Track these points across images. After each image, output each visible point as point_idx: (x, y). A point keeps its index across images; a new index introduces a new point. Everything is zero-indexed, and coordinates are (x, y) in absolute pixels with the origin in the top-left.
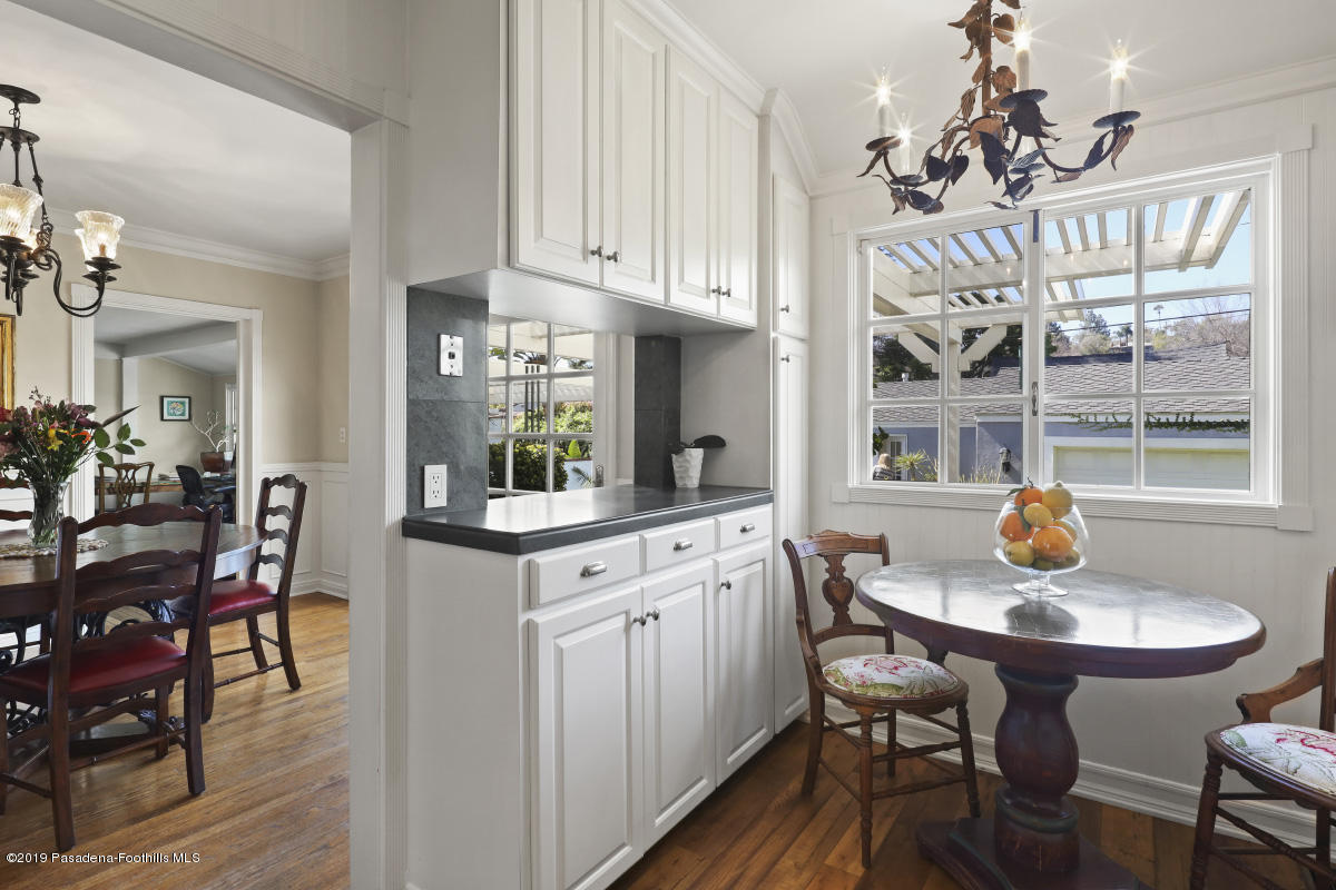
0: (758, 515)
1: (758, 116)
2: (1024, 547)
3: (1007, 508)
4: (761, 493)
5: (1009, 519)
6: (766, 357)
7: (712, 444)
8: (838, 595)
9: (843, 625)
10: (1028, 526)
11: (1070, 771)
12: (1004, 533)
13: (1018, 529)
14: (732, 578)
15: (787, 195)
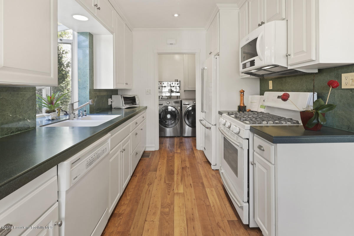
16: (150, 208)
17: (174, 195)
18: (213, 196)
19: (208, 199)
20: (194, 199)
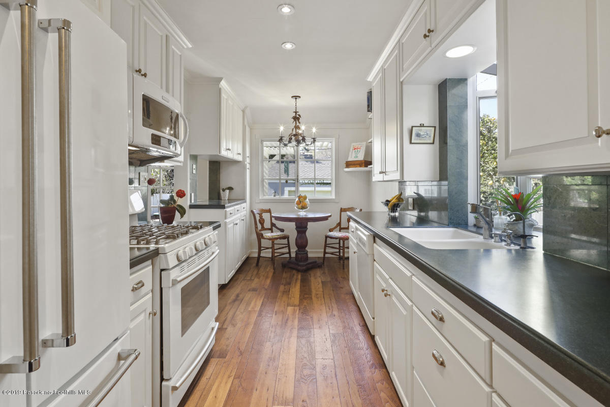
0: (244, 205)
1: (242, 111)
2: (300, 206)
3: (297, 199)
4: (243, 200)
5: (297, 201)
6: (244, 167)
7: (230, 189)
8: (262, 222)
9: (263, 228)
10: (300, 202)
11: (306, 246)
12: (297, 204)
13: (299, 203)
14: (236, 222)
15: (248, 129)
16: (334, 376)
17: (294, 399)
18: (216, 397)
19: (230, 391)
20: (256, 390)
